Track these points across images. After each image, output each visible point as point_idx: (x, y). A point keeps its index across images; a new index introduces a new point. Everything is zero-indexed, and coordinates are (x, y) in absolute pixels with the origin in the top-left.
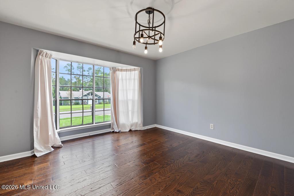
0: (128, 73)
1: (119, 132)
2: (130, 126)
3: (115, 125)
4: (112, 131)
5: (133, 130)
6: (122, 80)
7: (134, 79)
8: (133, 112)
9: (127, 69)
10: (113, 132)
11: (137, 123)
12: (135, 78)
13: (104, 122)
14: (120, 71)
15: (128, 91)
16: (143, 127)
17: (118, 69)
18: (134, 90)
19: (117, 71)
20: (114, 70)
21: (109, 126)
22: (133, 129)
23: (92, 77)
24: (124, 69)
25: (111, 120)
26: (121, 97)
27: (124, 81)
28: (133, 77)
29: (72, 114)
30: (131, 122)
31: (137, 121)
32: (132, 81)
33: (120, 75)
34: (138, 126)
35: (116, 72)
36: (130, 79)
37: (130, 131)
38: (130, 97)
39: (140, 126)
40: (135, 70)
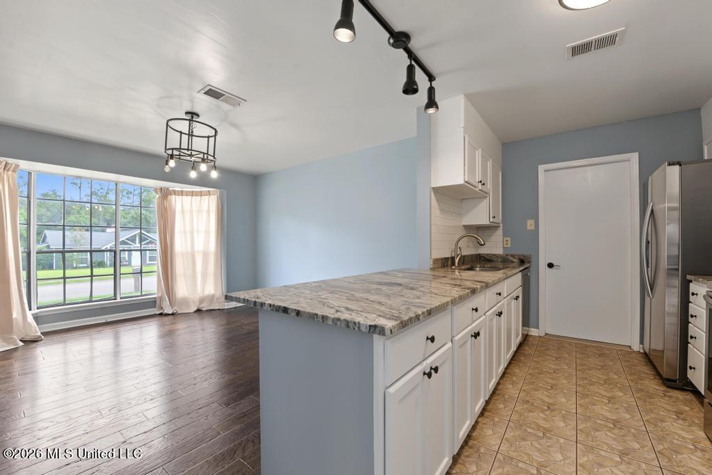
0: (196, 199)
1: (173, 314)
2: (198, 303)
3: (166, 301)
4: (158, 313)
5: (204, 309)
6: (183, 212)
7: (208, 212)
8: (204, 275)
9: (192, 192)
10: (161, 314)
11: (213, 296)
12: (211, 209)
13: (142, 296)
14: (178, 195)
15: (195, 234)
16: (226, 304)
17: (174, 191)
18: (207, 232)
19: (171, 194)
20: (165, 194)
21: (153, 303)
22: (205, 307)
23: (114, 206)
24: (187, 192)
25: (156, 292)
26: (180, 245)
27: (187, 216)
28: (205, 207)
29: (67, 280)
30: (201, 295)
31: (212, 292)
32: (205, 214)
33: (178, 203)
34: (215, 301)
35: (169, 197)
36: (199, 212)
37: (199, 311)
38: (199, 246)
39: (220, 303)
40: (209, 193)
